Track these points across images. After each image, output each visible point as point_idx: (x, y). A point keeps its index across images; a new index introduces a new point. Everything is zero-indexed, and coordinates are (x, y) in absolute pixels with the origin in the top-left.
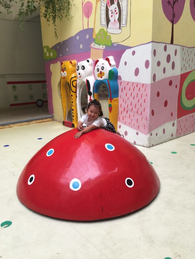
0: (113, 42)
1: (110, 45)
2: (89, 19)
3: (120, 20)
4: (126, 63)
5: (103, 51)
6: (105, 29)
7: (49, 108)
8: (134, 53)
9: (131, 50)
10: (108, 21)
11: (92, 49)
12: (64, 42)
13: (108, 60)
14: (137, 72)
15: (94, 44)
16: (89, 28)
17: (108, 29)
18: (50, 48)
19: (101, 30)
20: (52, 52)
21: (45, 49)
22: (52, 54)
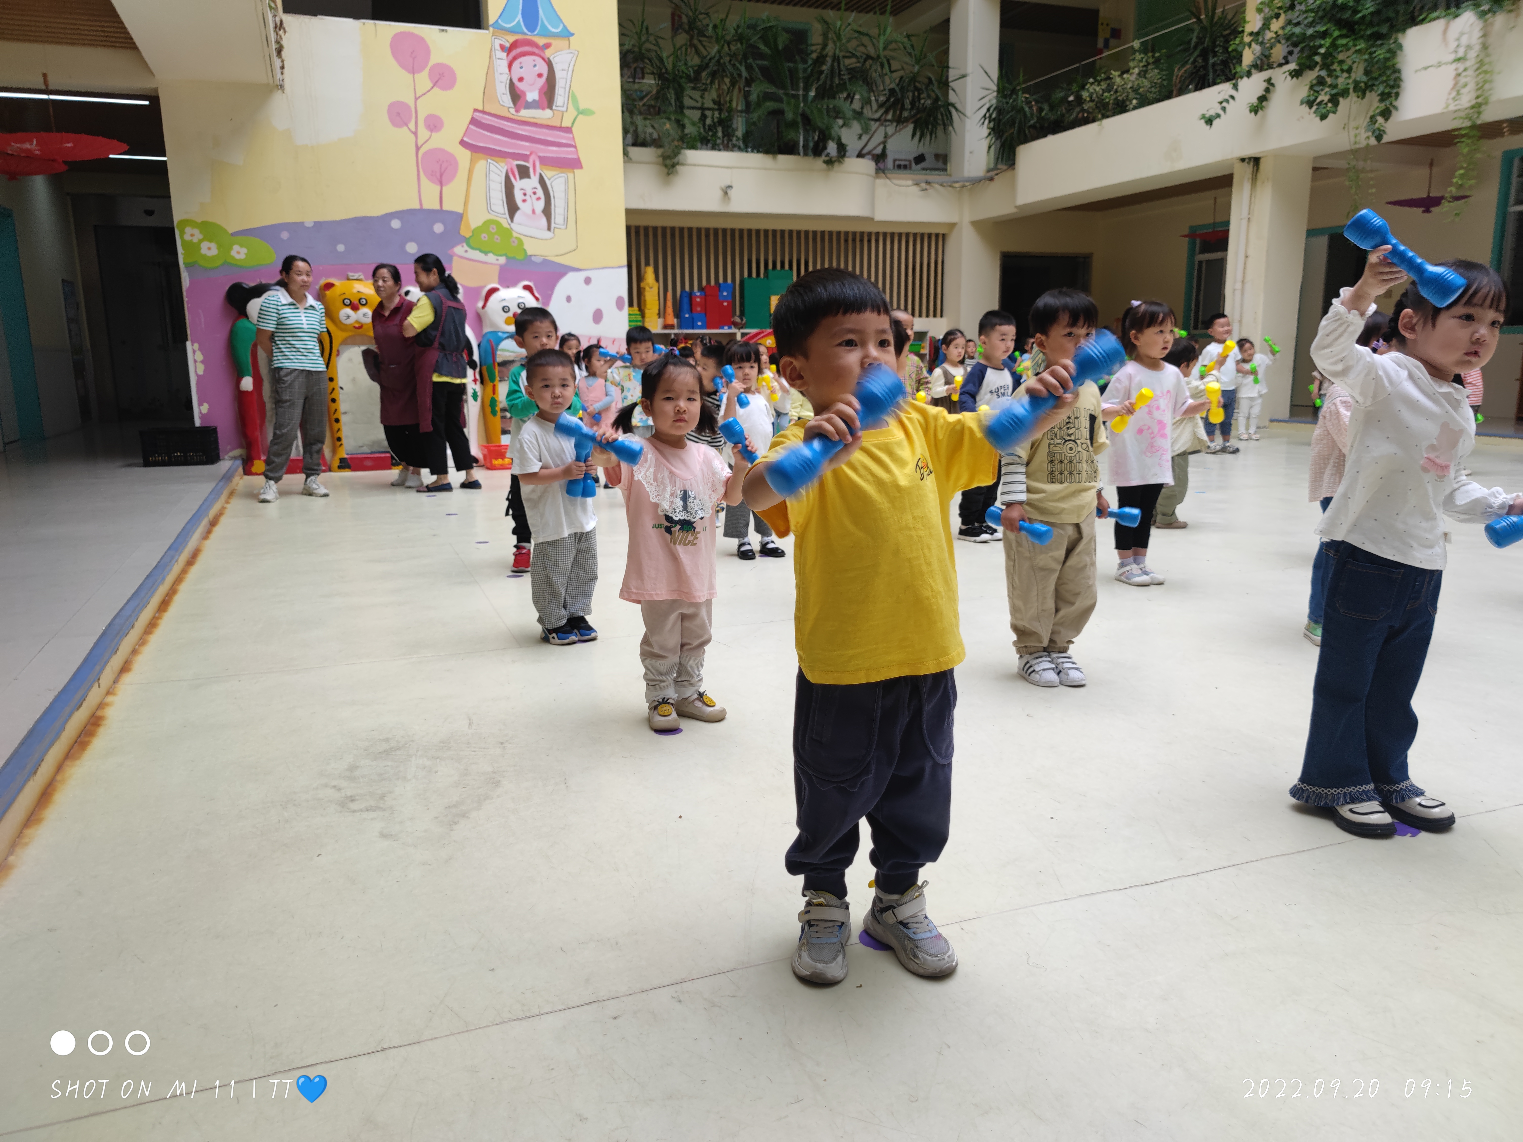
0: (529, 253)
1: (520, 257)
2: (444, 188)
3: (547, 212)
4: (569, 299)
6: (505, 221)
8: (588, 281)
9: (582, 275)
10: (513, 208)
11: (455, 258)
12: (317, 224)
13: (527, 288)
14: (598, 316)
15: (466, 247)
16: (445, 208)
17: (512, 225)
18: (231, 231)
19: (488, 223)
20: (242, 246)
21: (188, 230)
22: (244, 251)
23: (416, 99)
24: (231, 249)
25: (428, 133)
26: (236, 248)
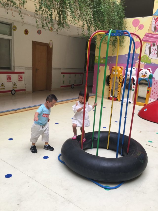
0: (151, 62)
1: (149, 63)
2: (137, 49)
5: (144, 65)
6: (147, 56)
7: (93, 90)
10: (150, 53)
11: (136, 63)
12: (114, 56)
13: (149, 70)
16: (136, 53)
18: (102, 57)
19: (144, 56)
20: (103, 60)
21: (96, 57)
22: (103, 61)
23: (135, 32)
24: (101, 61)
25: (136, 39)
26: (102, 60)
